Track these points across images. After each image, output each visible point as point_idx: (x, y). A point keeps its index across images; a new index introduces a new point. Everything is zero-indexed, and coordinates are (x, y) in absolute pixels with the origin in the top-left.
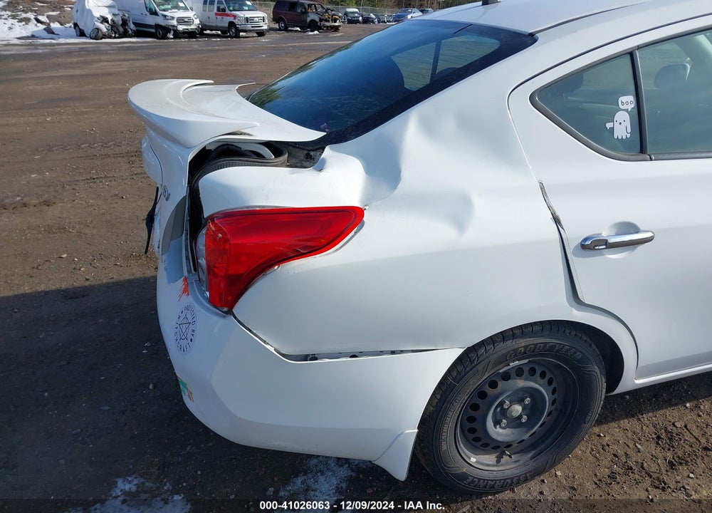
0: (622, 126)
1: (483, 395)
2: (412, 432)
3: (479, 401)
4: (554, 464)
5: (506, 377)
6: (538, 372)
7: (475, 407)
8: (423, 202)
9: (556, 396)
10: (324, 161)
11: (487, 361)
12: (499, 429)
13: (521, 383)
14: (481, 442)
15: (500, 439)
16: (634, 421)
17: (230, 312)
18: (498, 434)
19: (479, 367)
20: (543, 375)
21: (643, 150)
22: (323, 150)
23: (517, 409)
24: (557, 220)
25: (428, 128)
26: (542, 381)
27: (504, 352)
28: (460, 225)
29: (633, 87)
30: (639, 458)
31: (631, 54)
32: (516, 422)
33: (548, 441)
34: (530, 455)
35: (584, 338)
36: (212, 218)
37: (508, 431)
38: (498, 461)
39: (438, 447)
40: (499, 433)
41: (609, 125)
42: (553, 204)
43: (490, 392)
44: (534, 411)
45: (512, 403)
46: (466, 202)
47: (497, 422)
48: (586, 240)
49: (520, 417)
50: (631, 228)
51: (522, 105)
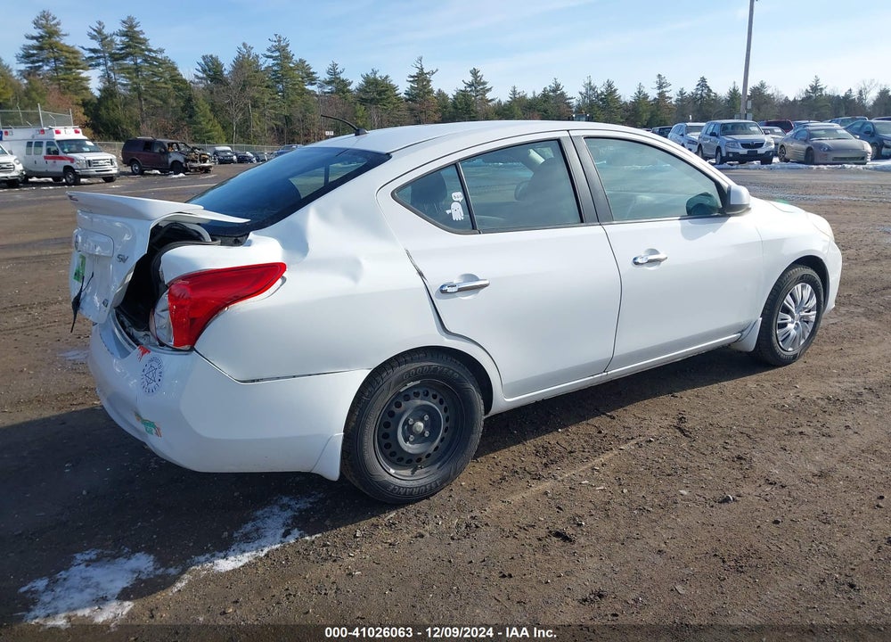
0: (457, 212)
1: (392, 414)
2: (339, 435)
3: (389, 420)
4: (457, 473)
5: (407, 398)
6: (431, 394)
7: (387, 425)
8: (325, 264)
9: (448, 413)
10: (250, 241)
11: (389, 381)
12: (408, 444)
13: (419, 402)
14: (398, 458)
15: (410, 451)
16: (520, 447)
17: (192, 349)
18: (408, 447)
19: (385, 386)
20: (435, 397)
21: (474, 227)
22: (248, 235)
23: (420, 426)
24: (421, 274)
25: (324, 216)
26: (435, 401)
27: (400, 373)
28: (355, 278)
29: (460, 186)
30: (523, 465)
31: (455, 165)
32: (420, 438)
33: (449, 453)
34: (437, 466)
35: (459, 363)
36: (171, 283)
37: (416, 446)
38: (413, 473)
39: (363, 456)
40: (410, 447)
41: (448, 212)
42: (417, 264)
43: (397, 411)
44: (433, 426)
45: (415, 421)
46: (357, 263)
47: (406, 440)
48: (442, 286)
49: (423, 433)
50: (473, 278)
51: (385, 199)
